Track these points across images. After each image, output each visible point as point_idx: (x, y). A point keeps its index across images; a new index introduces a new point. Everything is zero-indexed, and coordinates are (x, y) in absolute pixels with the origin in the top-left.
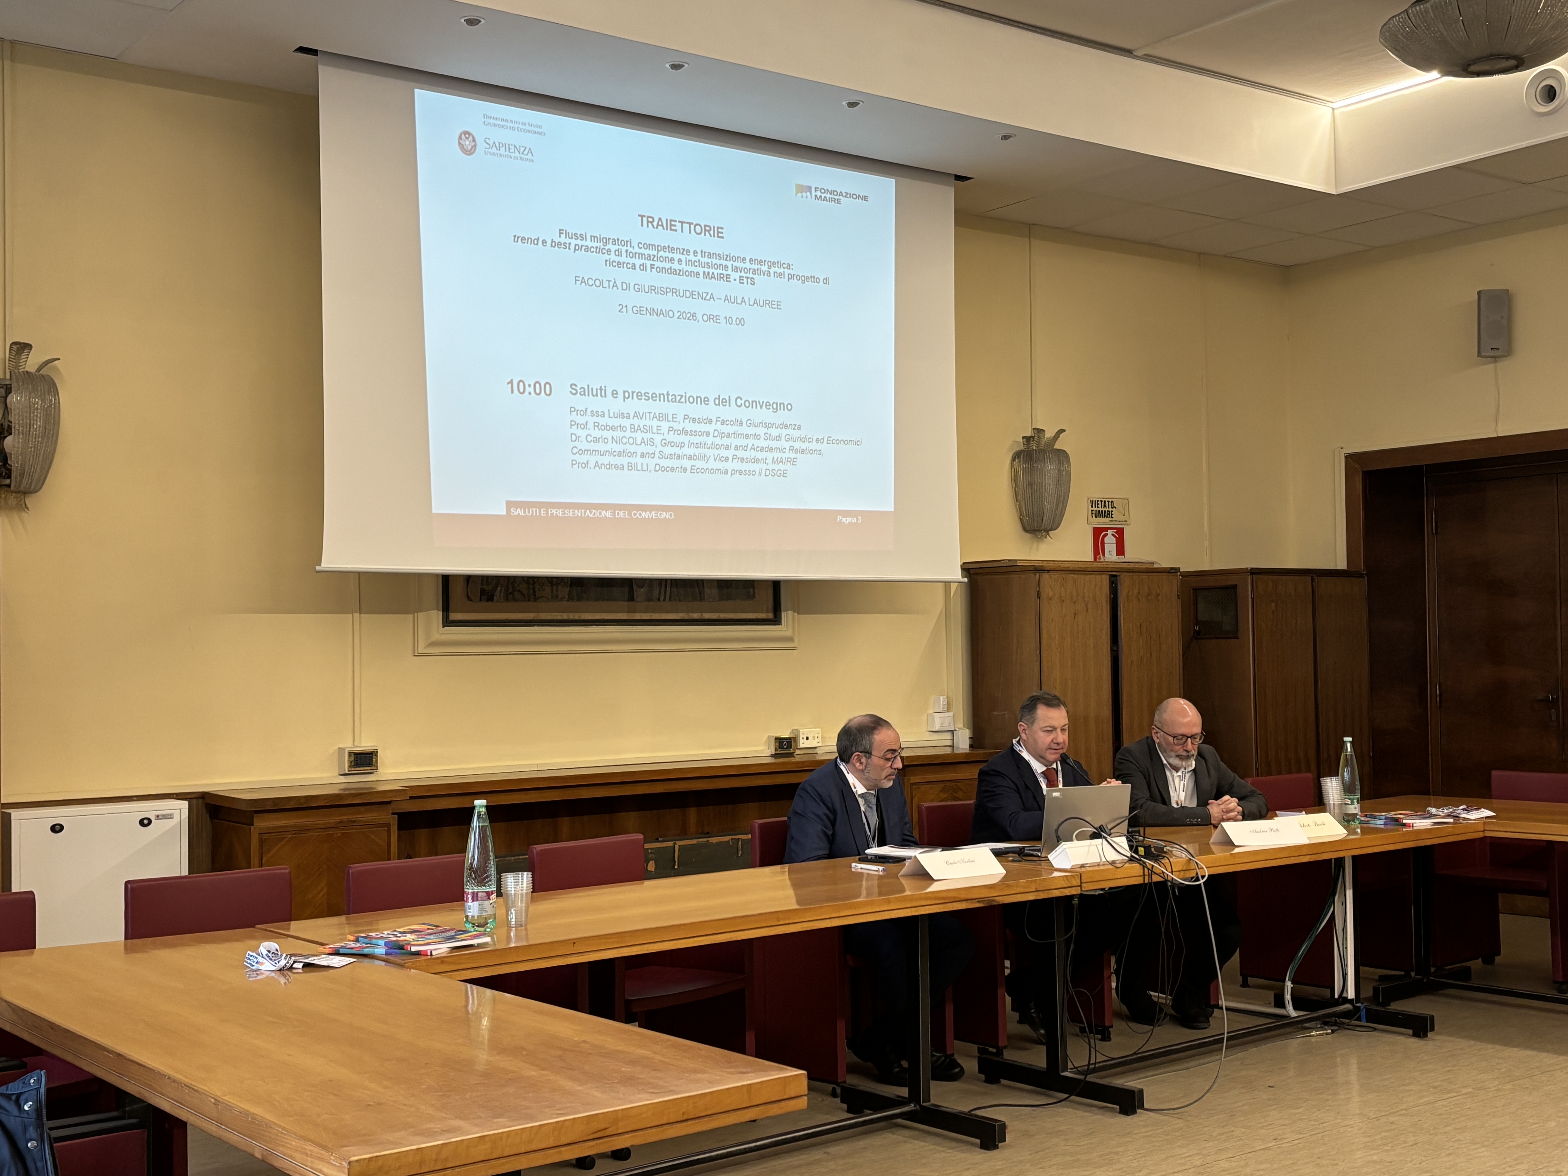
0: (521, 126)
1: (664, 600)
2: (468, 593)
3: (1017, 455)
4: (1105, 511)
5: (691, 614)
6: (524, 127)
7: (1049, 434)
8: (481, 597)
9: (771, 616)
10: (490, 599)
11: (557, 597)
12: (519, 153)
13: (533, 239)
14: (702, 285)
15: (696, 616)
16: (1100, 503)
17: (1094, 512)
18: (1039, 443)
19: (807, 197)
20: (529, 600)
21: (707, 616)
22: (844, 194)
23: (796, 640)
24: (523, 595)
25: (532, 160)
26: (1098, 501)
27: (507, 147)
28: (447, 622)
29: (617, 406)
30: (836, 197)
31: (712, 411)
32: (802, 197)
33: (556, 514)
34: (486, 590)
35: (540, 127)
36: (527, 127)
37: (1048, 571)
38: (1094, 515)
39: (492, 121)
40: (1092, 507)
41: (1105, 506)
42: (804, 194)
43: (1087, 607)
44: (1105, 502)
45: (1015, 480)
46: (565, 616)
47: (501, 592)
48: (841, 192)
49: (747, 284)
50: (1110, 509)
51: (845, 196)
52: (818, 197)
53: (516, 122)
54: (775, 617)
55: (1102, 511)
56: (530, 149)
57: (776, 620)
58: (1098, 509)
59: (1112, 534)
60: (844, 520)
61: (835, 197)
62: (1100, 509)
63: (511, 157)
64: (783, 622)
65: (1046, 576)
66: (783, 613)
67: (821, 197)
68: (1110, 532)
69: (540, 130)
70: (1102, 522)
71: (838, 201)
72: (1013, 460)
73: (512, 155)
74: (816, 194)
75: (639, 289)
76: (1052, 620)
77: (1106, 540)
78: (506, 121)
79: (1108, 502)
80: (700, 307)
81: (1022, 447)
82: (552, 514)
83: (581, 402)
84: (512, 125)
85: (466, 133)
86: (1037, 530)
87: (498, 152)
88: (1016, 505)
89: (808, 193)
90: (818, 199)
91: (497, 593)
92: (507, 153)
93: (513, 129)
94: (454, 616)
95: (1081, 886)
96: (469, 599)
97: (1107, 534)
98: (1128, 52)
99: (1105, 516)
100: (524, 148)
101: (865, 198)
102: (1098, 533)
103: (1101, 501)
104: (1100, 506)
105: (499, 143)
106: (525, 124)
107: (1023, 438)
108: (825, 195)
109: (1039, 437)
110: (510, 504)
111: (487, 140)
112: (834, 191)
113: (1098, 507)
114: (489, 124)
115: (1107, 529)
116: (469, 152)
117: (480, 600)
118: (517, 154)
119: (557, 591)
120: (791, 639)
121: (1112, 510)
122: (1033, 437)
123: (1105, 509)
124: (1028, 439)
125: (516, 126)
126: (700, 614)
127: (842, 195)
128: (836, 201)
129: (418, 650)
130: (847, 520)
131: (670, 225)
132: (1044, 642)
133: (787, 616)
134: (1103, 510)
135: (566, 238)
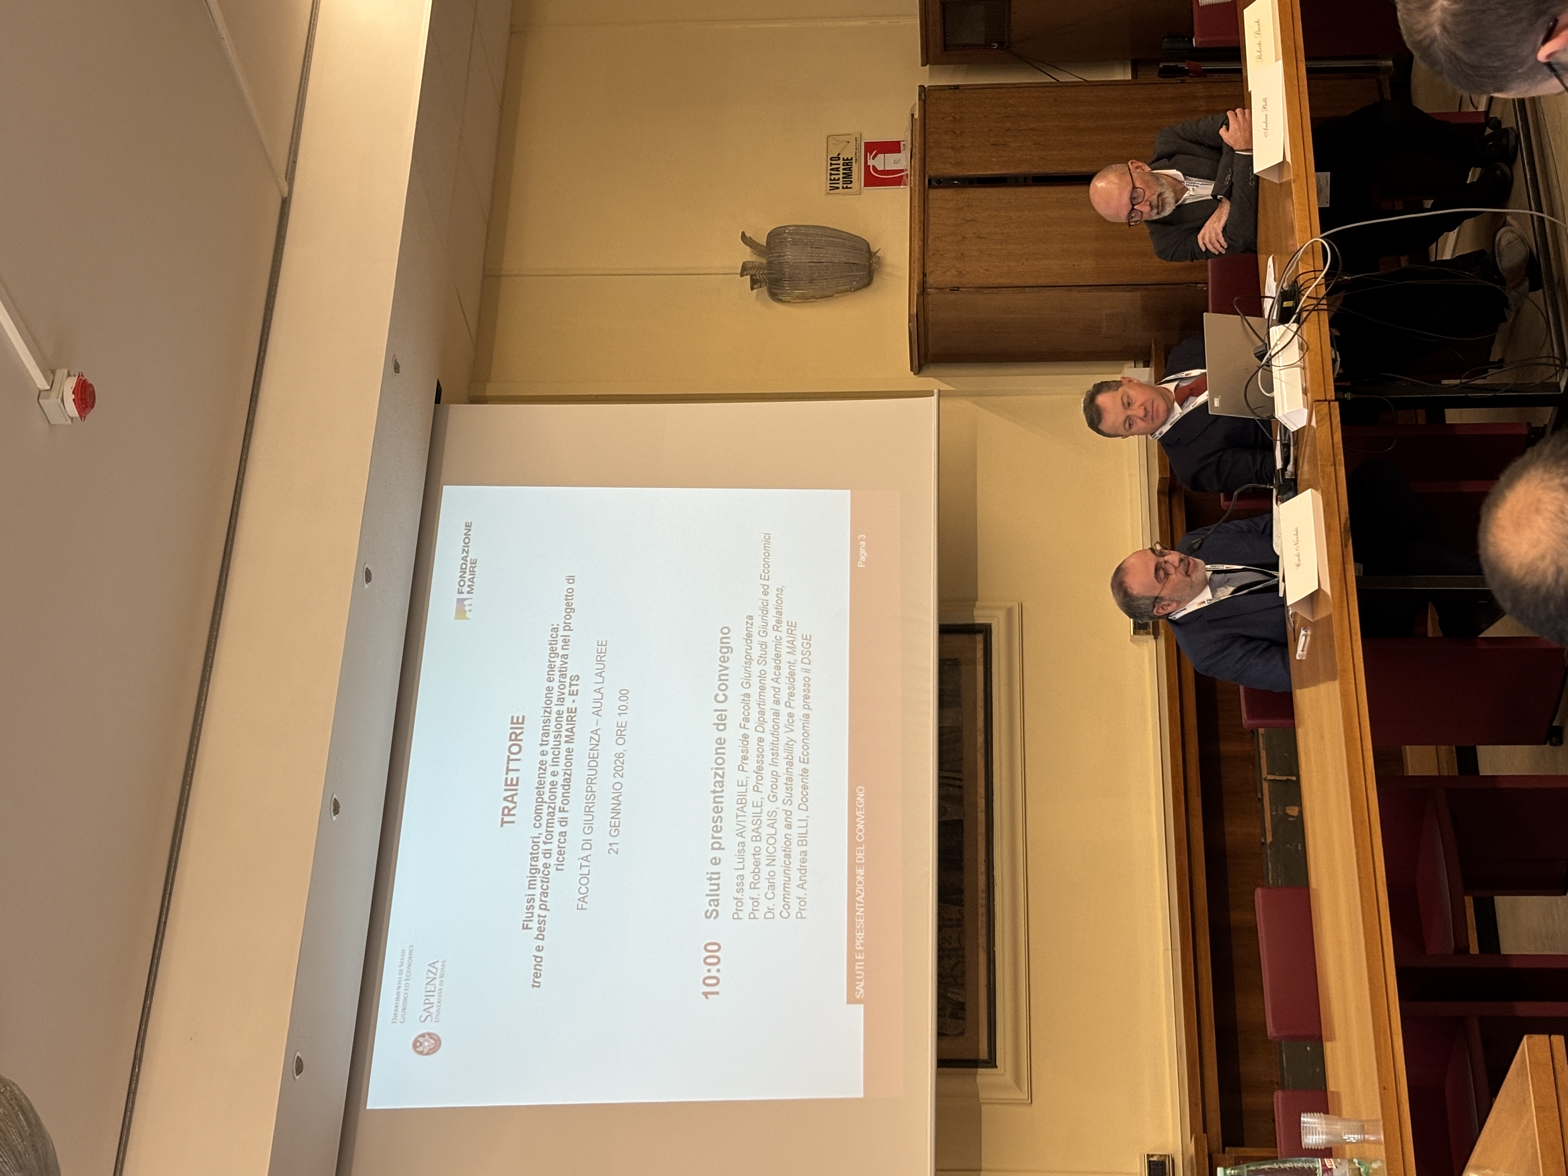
0: (404, 977)
1: (960, 779)
2: (956, 1035)
3: (774, 296)
4: (844, 169)
5: (979, 745)
6: (405, 972)
7: (746, 254)
8: (960, 1018)
9: (980, 638)
10: (962, 1006)
11: (958, 920)
12: (435, 978)
13: (535, 963)
14: (582, 745)
15: (980, 739)
16: (833, 177)
17: (845, 186)
18: (760, 267)
19: (470, 605)
20: (963, 957)
21: (980, 723)
22: (465, 554)
23: (1009, 604)
24: (956, 964)
25: (443, 962)
26: (831, 180)
27: (429, 994)
28: (991, 1062)
29: (729, 857)
30: (469, 565)
31: (732, 735)
32: (470, 611)
33: (862, 939)
34: (952, 1012)
35: (403, 951)
36: (405, 968)
37: (924, 275)
38: (849, 186)
39: (400, 1013)
40: (838, 188)
41: (837, 169)
42: (467, 608)
43: (969, 221)
44: (831, 170)
45: (805, 299)
46: (982, 911)
47: (953, 993)
48: (462, 559)
49: (577, 685)
50: (841, 162)
51: (467, 553)
52: (469, 589)
53: (399, 983)
54: (980, 632)
55: (844, 174)
56: (430, 965)
57: (986, 631)
58: (841, 180)
59: (874, 158)
60: (863, 558)
61: (468, 568)
62: (841, 176)
63: (440, 990)
64: (987, 622)
65: (930, 280)
66: (976, 622)
67: (469, 586)
68: (871, 163)
69: (407, 952)
70: (858, 173)
71: (474, 562)
72: (780, 301)
73: (438, 987)
74: (466, 592)
75: (589, 825)
76: (986, 270)
77: (880, 168)
78: (398, 994)
79: (831, 163)
80: (608, 750)
81: (764, 289)
82: (862, 945)
83: (727, 906)
84: (403, 988)
85: (415, 1046)
86: (870, 269)
87: (435, 1005)
88: (837, 298)
89: (466, 603)
90: (472, 589)
91: (954, 997)
92: (436, 993)
93: (407, 985)
94: (984, 1054)
95: (1329, 402)
96: (962, 1033)
97: (873, 166)
98: (285, 204)
99: (850, 169)
100: (429, 973)
101: (468, 526)
102: (873, 179)
103: (831, 174)
104: (837, 177)
105: (425, 1004)
106: (401, 970)
107: (752, 289)
108: (466, 580)
109: (752, 268)
110: (852, 999)
111: (423, 1019)
112: (461, 568)
113: (839, 179)
114: (403, 1016)
115: (867, 167)
116: (437, 1043)
117: (963, 1019)
118: (437, 981)
119: (951, 920)
120: (1009, 611)
121: (841, 159)
122: (752, 276)
123: (841, 169)
124: (754, 283)
125: (403, 983)
126: (978, 733)
127: (467, 556)
128: (474, 565)
129: (1025, 1100)
130: (863, 554)
131: (512, 785)
132: (1016, 282)
133: (980, 617)
134: (841, 172)
135: (532, 921)
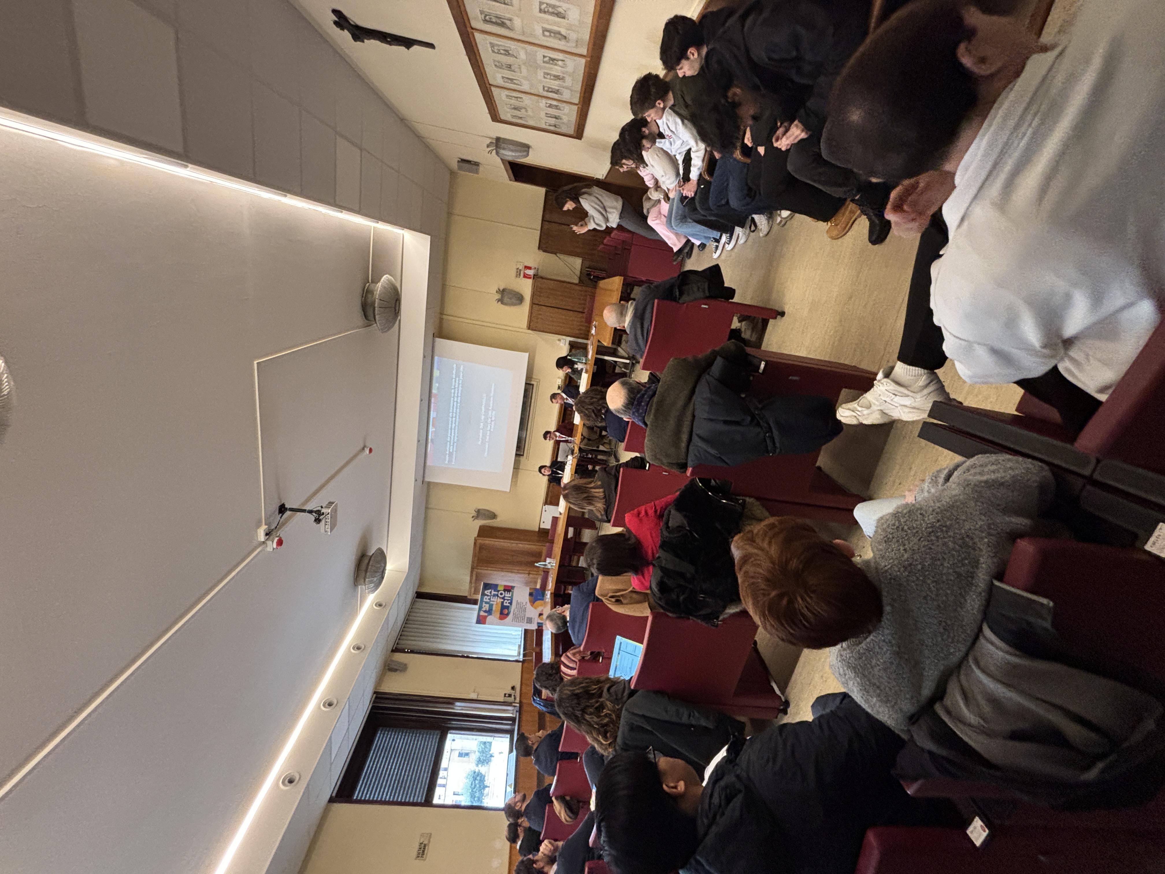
4: (519, 272)
7: (498, 293)
9: (532, 386)
18: (500, 296)
34: (519, 447)
38: (520, 276)
40: (517, 277)
45: (508, 305)
59: (526, 270)
70: (522, 274)
86: (522, 300)
88: (513, 305)
97: (525, 273)
102: (526, 276)
103: (516, 273)
121: (519, 269)
122: (498, 300)
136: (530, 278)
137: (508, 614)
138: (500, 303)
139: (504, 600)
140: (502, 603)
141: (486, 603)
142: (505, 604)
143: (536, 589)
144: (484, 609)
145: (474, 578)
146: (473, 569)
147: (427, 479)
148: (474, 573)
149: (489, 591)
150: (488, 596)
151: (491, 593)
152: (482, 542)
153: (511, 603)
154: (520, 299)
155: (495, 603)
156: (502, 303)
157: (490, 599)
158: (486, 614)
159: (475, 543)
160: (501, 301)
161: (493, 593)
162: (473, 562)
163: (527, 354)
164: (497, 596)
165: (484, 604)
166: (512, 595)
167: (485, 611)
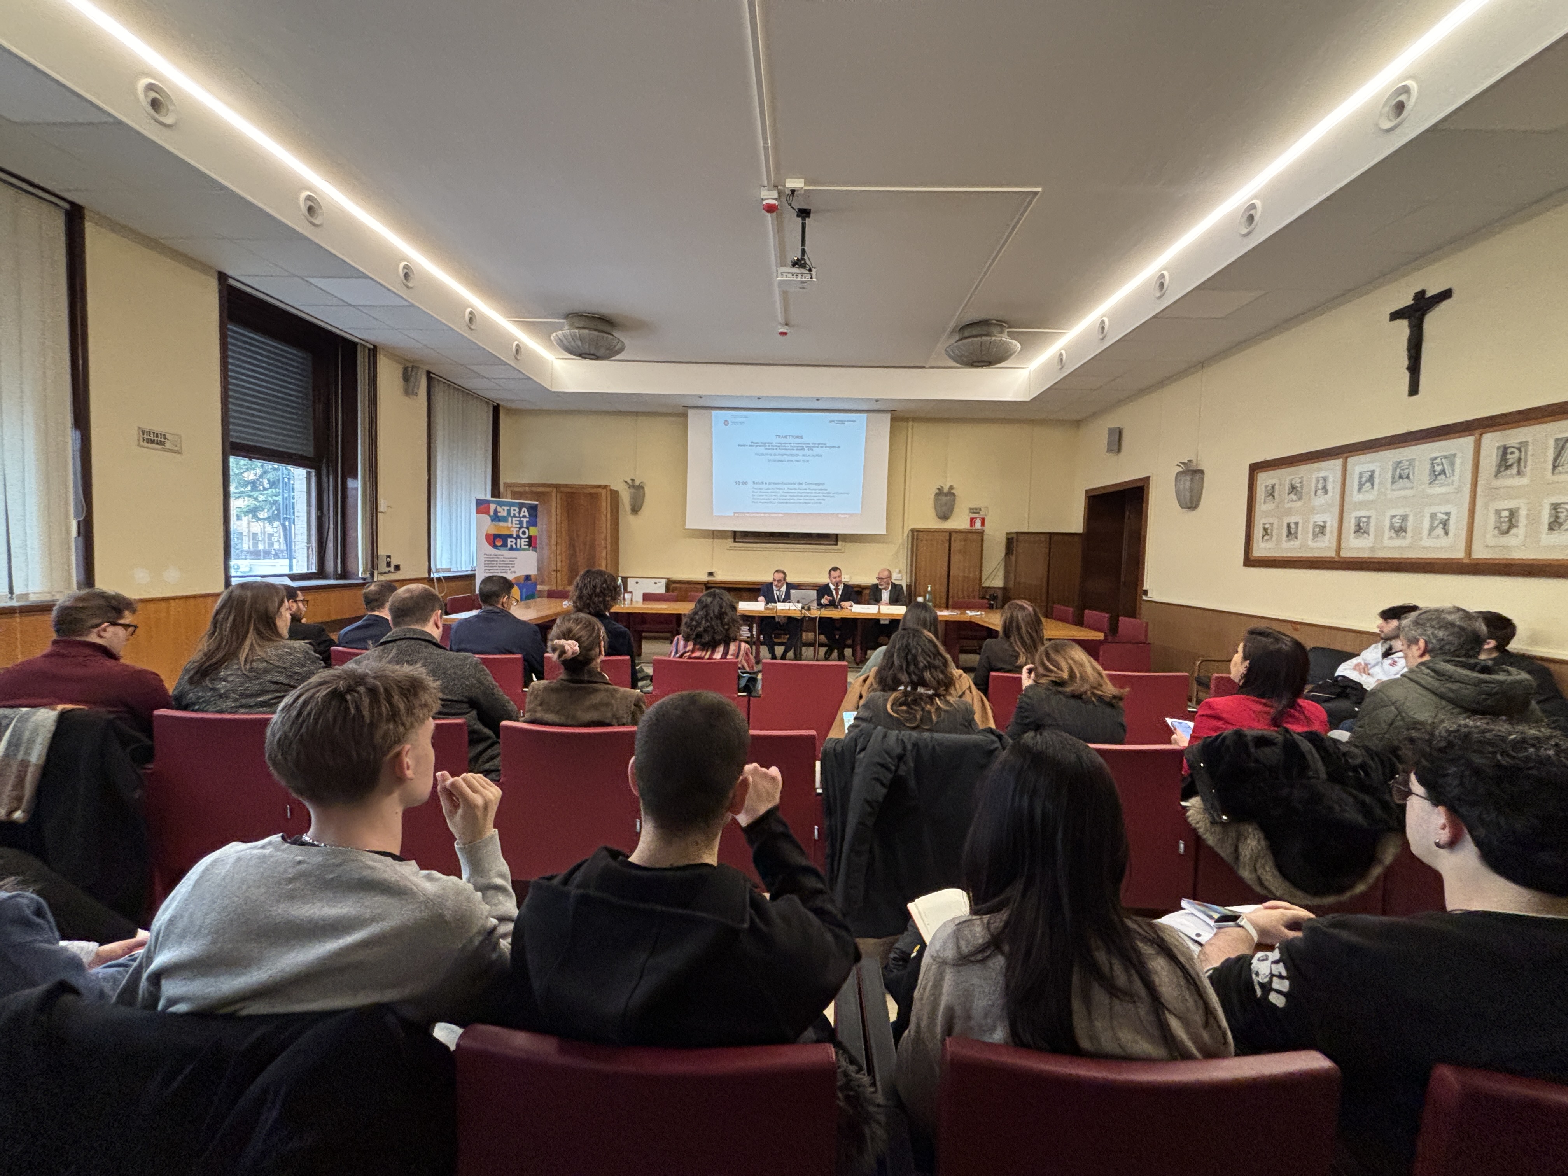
4: (976, 512)
7: (948, 487)
8: (745, 536)
9: (835, 543)
16: (973, 509)
21: (813, 543)
24: (757, 536)
28: (735, 542)
29: (767, 486)
31: (797, 486)
35: (747, 415)
38: (971, 513)
40: (970, 510)
43: (938, 543)
44: (976, 509)
45: (936, 503)
47: (750, 534)
49: (811, 450)
51: (849, 422)
60: (841, 516)
64: (838, 545)
66: (838, 542)
70: (975, 515)
71: (844, 423)
72: (935, 497)
74: (836, 422)
75: (775, 455)
76: (922, 547)
77: (976, 521)
79: (979, 509)
80: (794, 458)
83: (756, 486)
85: (726, 420)
86: (942, 518)
88: (937, 510)
89: (833, 422)
94: (737, 540)
96: (741, 536)
98: (922, 367)
102: (972, 520)
107: (937, 489)
109: (944, 489)
111: (731, 421)
112: (843, 420)
115: (977, 518)
116: (726, 425)
120: (841, 551)
121: (981, 511)
122: (941, 488)
129: (726, 549)
131: (786, 437)
135: (753, 444)
136: (971, 526)
137: (495, 546)
138: (937, 491)
139: (516, 539)
140: (511, 536)
141: (509, 511)
142: (509, 540)
143: (536, 584)
144: (499, 509)
145: (540, 489)
146: (557, 486)
147: (690, 412)
148: (548, 490)
149: (527, 514)
150: (519, 513)
151: (524, 517)
152: (604, 498)
153: (511, 549)
154: (945, 517)
155: (509, 524)
156: (937, 494)
157: (515, 516)
158: (492, 513)
159: (599, 486)
160: (940, 493)
161: (525, 520)
162: (566, 486)
163: (884, 532)
164: (520, 528)
165: (506, 508)
166: (524, 550)
167: (496, 511)
